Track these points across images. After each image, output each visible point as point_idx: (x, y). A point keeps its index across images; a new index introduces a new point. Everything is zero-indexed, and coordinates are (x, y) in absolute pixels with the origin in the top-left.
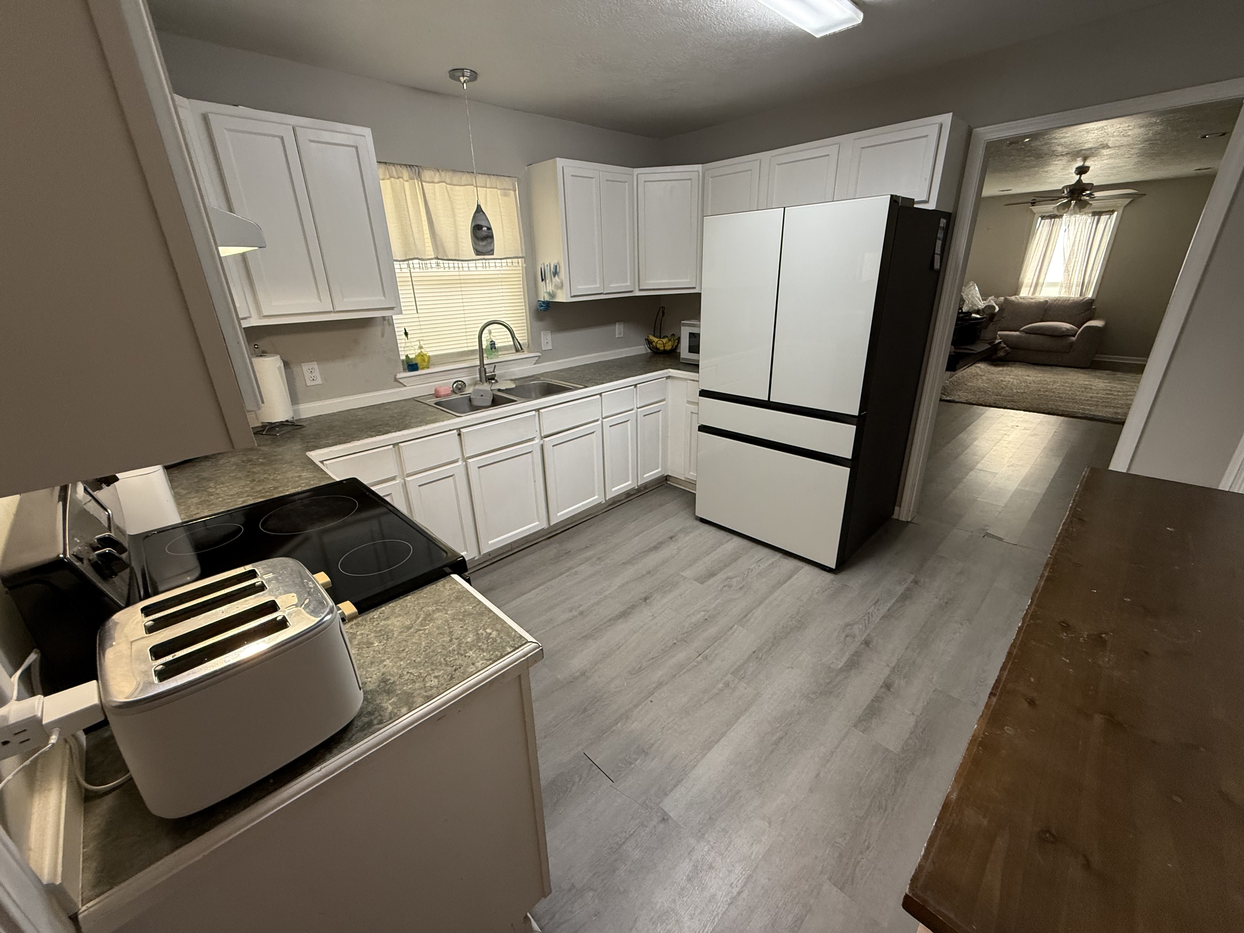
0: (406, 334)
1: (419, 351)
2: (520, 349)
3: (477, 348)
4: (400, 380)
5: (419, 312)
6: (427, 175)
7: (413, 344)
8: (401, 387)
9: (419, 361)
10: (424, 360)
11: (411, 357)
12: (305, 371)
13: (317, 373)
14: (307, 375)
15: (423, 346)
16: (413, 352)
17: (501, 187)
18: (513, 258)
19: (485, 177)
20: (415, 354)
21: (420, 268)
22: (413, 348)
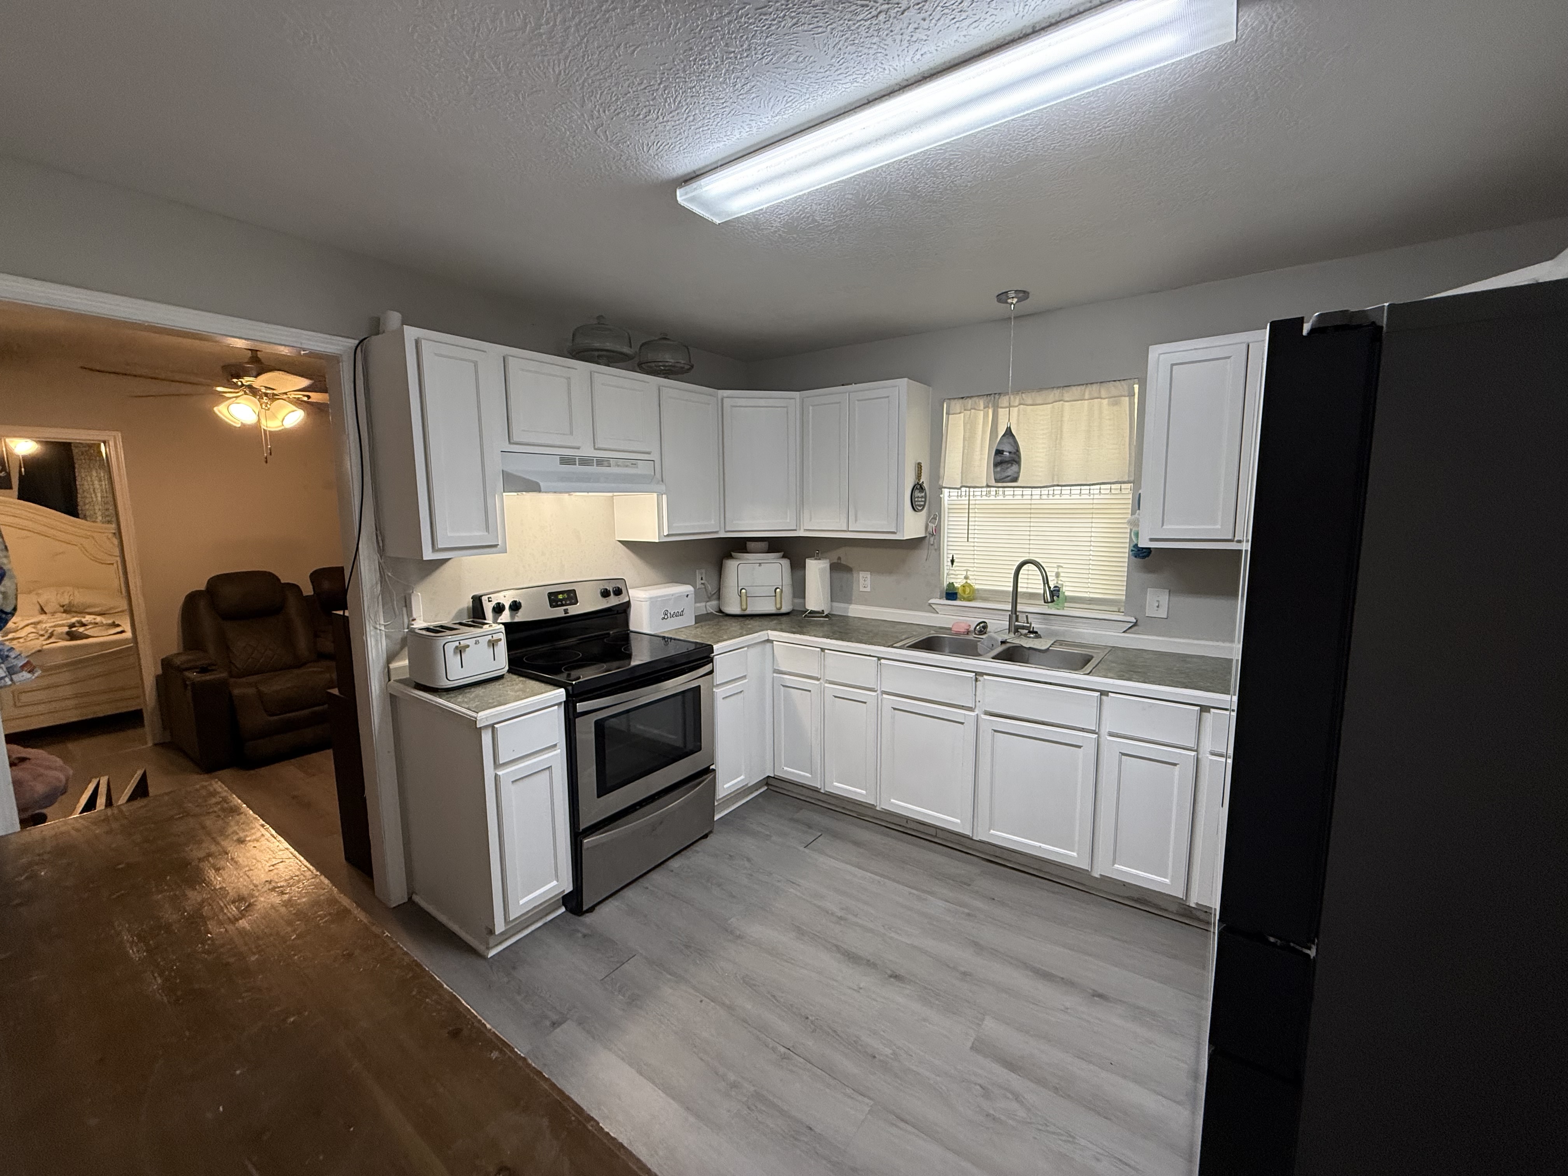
0: (952, 561)
1: (965, 581)
2: (1049, 600)
3: (1011, 589)
4: (934, 606)
5: (970, 540)
6: (1004, 401)
7: (957, 572)
8: (933, 613)
9: (960, 591)
10: (964, 591)
11: (956, 585)
12: (861, 578)
13: (868, 582)
14: (861, 581)
15: (971, 577)
16: (959, 580)
17: (1107, 396)
18: (1113, 483)
19: (1083, 387)
20: (958, 583)
21: (981, 496)
22: (959, 576)
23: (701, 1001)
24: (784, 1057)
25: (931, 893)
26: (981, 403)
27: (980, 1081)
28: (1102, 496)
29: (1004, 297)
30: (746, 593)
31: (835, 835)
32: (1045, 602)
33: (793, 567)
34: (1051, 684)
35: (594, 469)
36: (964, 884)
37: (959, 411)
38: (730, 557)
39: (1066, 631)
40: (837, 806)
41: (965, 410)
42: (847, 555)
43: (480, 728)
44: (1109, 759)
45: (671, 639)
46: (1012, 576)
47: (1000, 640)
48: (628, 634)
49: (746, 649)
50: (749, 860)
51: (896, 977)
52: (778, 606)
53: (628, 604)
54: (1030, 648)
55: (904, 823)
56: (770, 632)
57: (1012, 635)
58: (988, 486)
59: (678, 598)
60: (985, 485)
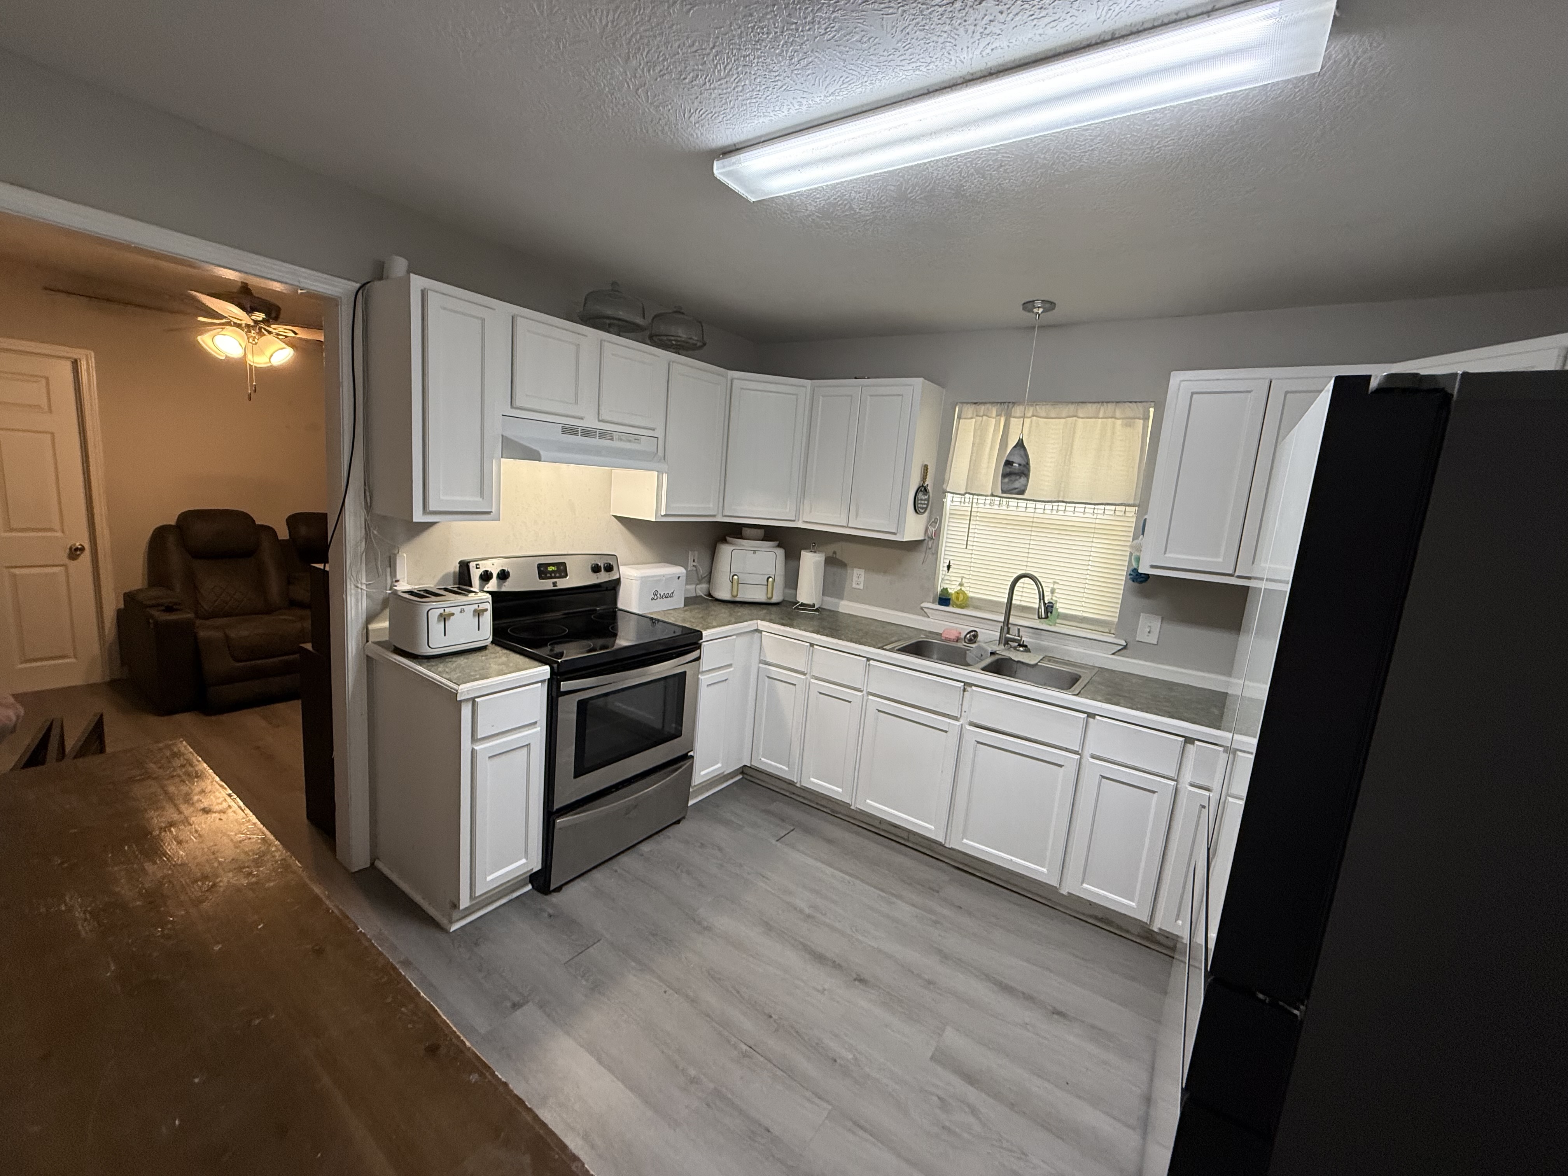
0: (949, 567)
1: (959, 588)
2: (1043, 616)
3: (1006, 600)
4: (925, 610)
5: (968, 547)
6: (1018, 410)
7: (953, 578)
8: (925, 616)
9: (954, 597)
10: (958, 598)
11: (950, 591)
12: (854, 575)
13: (862, 580)
14: (855, 579)
15: (965, 584)
16: (953, 587)
17: (1122, 416)
18: (1118, 505)
19: (1098, 405)
20: (953, 589)
21: (985, 504)
22: (954, 583)
23: (665, 992)
24: (745, 1055)
25: (899, 897)
26: (994, 411)
27: (940, 1093)
28: (1105, 517)
29: (1030, 306)
30: (738, 579)
31: (808, 831)
32: (1039, 618)
33: (787, 557)
34: (1039, 701)
35: (596, 441)
36: (933, 890)
37: (970, 416)
38: (724, 541)
39: (1055, 647)
40: (810, 801)
41: (977, 416)
42: (842, 551)
43: (461, 701)
44: (1089, 780)
45: (659, 621)
46: (1008, 587)
47: (990, 651)
48: (615, 612)
49: (734, 637)
50: (720, 849)
51: (861, 980)
52: (769, 595)
53: (618, 582)
54: (1018, 662)
55: (877, 825)
56: (759, 622)
57: (1002, 647)
58: (992, 495)
59: (669, 579)
60: (989, 493)
